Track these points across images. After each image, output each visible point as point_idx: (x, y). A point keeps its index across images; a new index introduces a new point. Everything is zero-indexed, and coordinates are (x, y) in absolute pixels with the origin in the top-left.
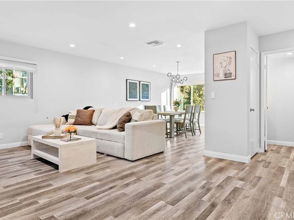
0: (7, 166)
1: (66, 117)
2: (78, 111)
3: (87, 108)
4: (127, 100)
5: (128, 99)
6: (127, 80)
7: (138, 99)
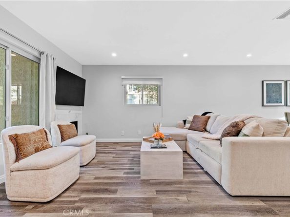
0: (118, 157)
1: (185, 122)
2: (195, 117)
3: (205, 114)
4: (263, 105)
5: (265, 104)
6: (263, 82)
7: (283, 104)
